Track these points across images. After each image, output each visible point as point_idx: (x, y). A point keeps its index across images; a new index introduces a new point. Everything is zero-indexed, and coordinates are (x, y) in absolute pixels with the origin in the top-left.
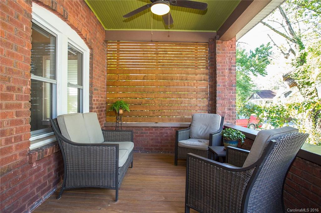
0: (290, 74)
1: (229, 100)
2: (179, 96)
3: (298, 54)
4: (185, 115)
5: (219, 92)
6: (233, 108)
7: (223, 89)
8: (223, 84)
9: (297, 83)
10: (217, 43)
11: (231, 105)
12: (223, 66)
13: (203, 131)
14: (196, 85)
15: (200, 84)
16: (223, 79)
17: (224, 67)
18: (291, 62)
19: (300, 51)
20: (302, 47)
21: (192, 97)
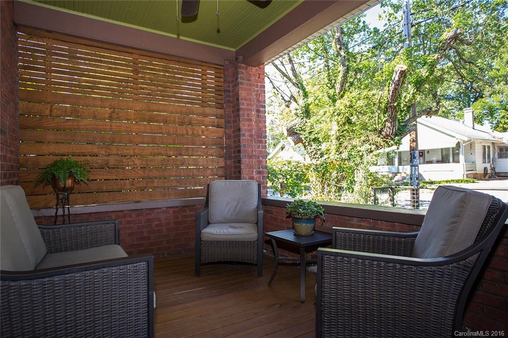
0: (295, 128)
1: (258, 158)
2: (179, 152)
3: (301, 102)
4: (189, 184)
5: (245, 146)
6: (264, 170)
7: (250, 142)
8: (250, 133)
9: (303, 139)
10: (240, 68)
11: (261, 166)
12: (248, 104)
13: (232, 209)
14: (205, 133)
15: (212, 132)
16: (249, 126)
17: (250, 107)
18: (294, 112)
19: (304, 99)
20: (306, 95)
21: (200, 153)
